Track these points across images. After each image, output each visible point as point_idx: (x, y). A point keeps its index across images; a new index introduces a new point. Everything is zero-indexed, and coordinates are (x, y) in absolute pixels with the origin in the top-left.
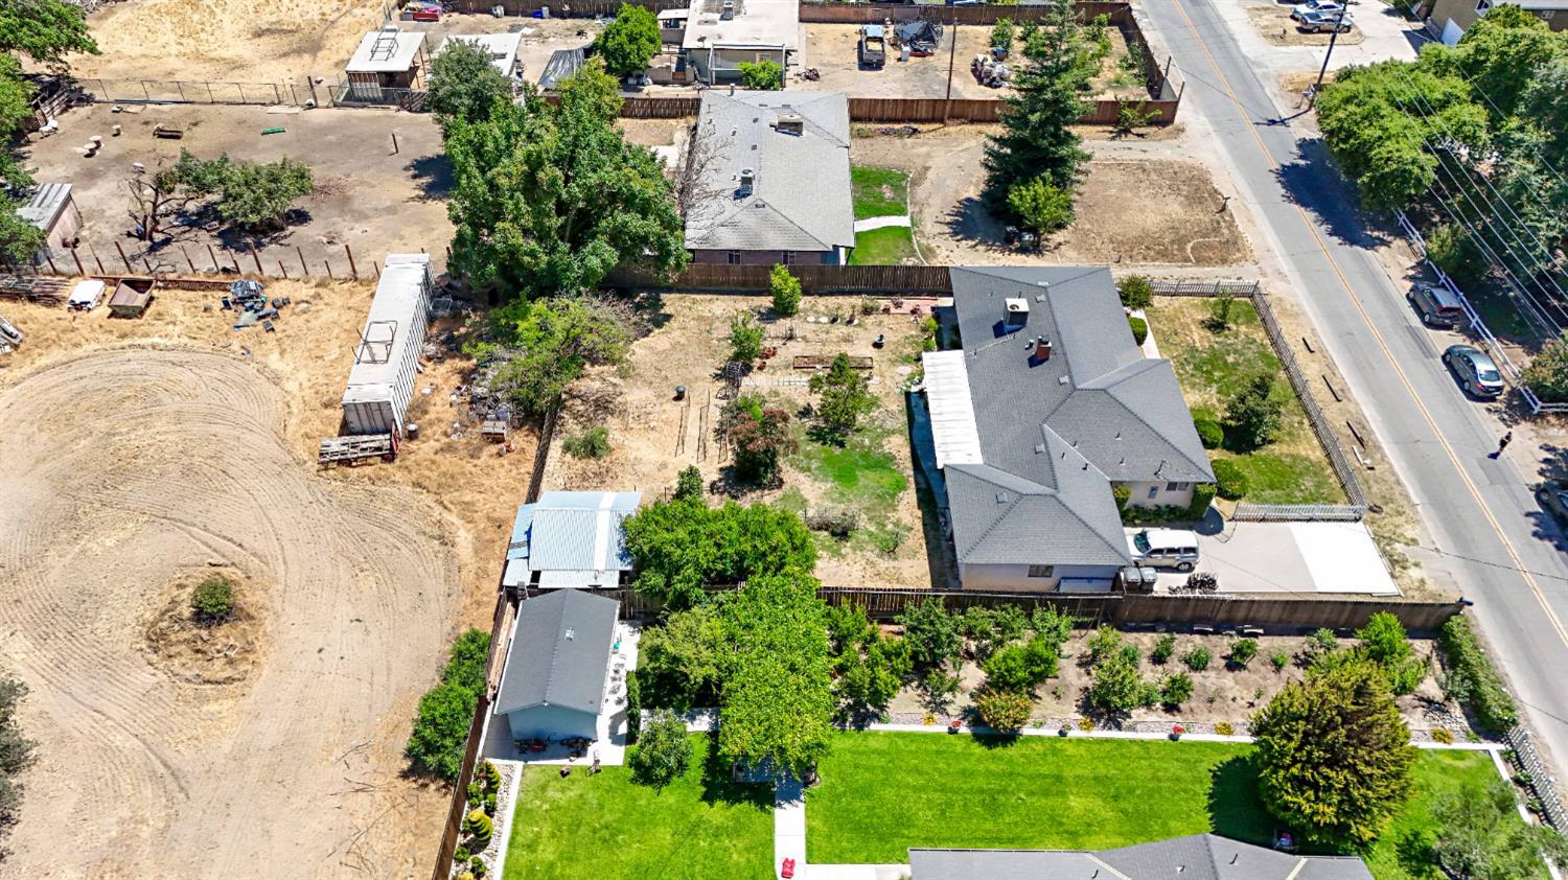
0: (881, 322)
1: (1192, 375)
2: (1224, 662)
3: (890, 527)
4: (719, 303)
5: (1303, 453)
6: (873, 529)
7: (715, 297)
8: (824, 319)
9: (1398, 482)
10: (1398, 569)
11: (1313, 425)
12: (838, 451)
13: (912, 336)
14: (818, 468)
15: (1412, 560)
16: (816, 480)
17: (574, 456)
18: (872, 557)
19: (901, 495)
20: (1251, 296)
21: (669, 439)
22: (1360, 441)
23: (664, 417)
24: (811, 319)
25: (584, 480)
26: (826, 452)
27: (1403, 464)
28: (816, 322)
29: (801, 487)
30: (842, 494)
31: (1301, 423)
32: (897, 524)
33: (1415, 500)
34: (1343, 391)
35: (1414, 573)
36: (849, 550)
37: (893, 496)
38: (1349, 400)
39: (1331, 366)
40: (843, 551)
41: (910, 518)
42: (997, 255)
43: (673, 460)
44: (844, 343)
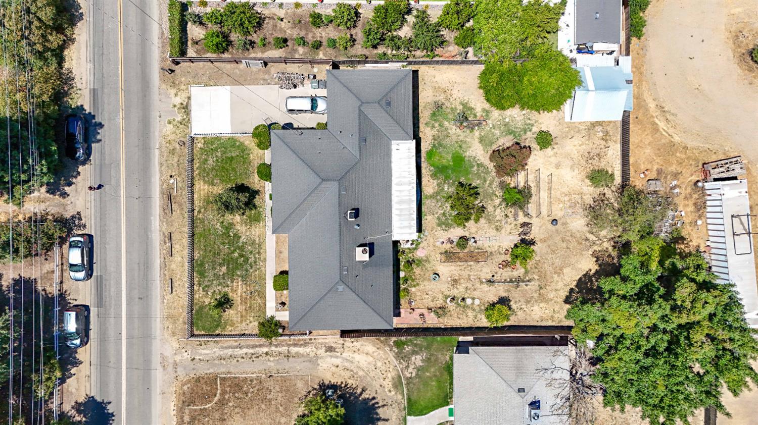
0: (432, 301)
1: (251, 253)
2: (288, 43)
3: (436, 125)
4: (537, 317)
5: (206, 187)
6: (446, 124)
7: (539, 324)
8: (469, 301)
9: (161, 165)
10: (185, 103)
11: (193, 210)
12: (462, 180)
13: (415, 286)
14: (473, 166)
15: (176, 109)
16: (475, 158)
17: (607, 172)
18: (447, 104)
19: (430, 148)
20: (193, 335)
21: (556, 187)
22: (170, 199)
23: (561, 205)
24: (477, 302)
25: (599, 155)
26: (469, 179)
27: (153, 180)
28: (473, 299)
29: (482, 152)
30: (460, 147)
31: (199, 212)
32: (433, 127)
33: (157, 152)
34: (165, 243)
35: (178, 101)
36: (458, 107)
37: (434, 145)
38: (164, 234)
39: (164, 265)
40: (461, 107)
41: (426, 131)
42: (350, 382)
43: (553, 170)
44: (457, 278)
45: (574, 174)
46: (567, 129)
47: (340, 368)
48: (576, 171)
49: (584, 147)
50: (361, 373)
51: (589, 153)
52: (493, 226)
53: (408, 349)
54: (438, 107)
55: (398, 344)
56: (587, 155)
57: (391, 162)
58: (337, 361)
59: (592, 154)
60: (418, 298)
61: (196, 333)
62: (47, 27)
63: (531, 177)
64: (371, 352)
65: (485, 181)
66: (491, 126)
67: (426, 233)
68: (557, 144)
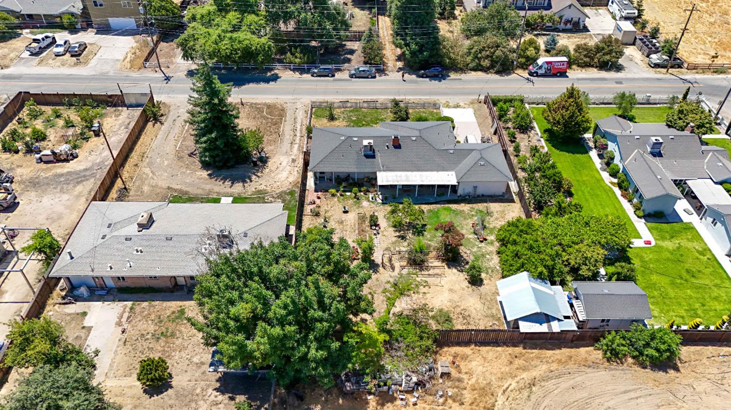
0: (325, 210)
3: (473, 213)
6: (475, 218)
12: (428, 227)
13: (338, 200)
15: (456, 104)
19: (453, 209)
20: (312, 108)
21: (431, 290)
26: (429, 231)
27: (411, 96)
32: (471, 211)
33: (428, 98)
34: (371, 100)
35: (462, 104)
37: (455, 211)
42: (267, 170)
43: (446, 287)
44: (344, 224)
45: (446, 302)
46: (489, 299)
47: (279, 166)
48: (448, 304)
49: (474, 311)
50: (273, 175)
51: (469, 316)
52: (390, 246)
53: (288, 198)
54: (489, 214)
55: (291, 193)
56: (467, 314)
57: (438, 171)
58: (284, 164)
59: (468, 318)
60: (328, 201)
61: (314, 109)
62: (492, 57)
63: (437, 271)
64: (288, 179)
65: (429, 241)
66: (480, 246)
67: (381, 207)
68: (473, 290)
